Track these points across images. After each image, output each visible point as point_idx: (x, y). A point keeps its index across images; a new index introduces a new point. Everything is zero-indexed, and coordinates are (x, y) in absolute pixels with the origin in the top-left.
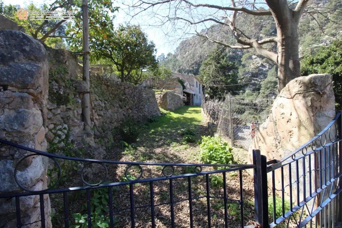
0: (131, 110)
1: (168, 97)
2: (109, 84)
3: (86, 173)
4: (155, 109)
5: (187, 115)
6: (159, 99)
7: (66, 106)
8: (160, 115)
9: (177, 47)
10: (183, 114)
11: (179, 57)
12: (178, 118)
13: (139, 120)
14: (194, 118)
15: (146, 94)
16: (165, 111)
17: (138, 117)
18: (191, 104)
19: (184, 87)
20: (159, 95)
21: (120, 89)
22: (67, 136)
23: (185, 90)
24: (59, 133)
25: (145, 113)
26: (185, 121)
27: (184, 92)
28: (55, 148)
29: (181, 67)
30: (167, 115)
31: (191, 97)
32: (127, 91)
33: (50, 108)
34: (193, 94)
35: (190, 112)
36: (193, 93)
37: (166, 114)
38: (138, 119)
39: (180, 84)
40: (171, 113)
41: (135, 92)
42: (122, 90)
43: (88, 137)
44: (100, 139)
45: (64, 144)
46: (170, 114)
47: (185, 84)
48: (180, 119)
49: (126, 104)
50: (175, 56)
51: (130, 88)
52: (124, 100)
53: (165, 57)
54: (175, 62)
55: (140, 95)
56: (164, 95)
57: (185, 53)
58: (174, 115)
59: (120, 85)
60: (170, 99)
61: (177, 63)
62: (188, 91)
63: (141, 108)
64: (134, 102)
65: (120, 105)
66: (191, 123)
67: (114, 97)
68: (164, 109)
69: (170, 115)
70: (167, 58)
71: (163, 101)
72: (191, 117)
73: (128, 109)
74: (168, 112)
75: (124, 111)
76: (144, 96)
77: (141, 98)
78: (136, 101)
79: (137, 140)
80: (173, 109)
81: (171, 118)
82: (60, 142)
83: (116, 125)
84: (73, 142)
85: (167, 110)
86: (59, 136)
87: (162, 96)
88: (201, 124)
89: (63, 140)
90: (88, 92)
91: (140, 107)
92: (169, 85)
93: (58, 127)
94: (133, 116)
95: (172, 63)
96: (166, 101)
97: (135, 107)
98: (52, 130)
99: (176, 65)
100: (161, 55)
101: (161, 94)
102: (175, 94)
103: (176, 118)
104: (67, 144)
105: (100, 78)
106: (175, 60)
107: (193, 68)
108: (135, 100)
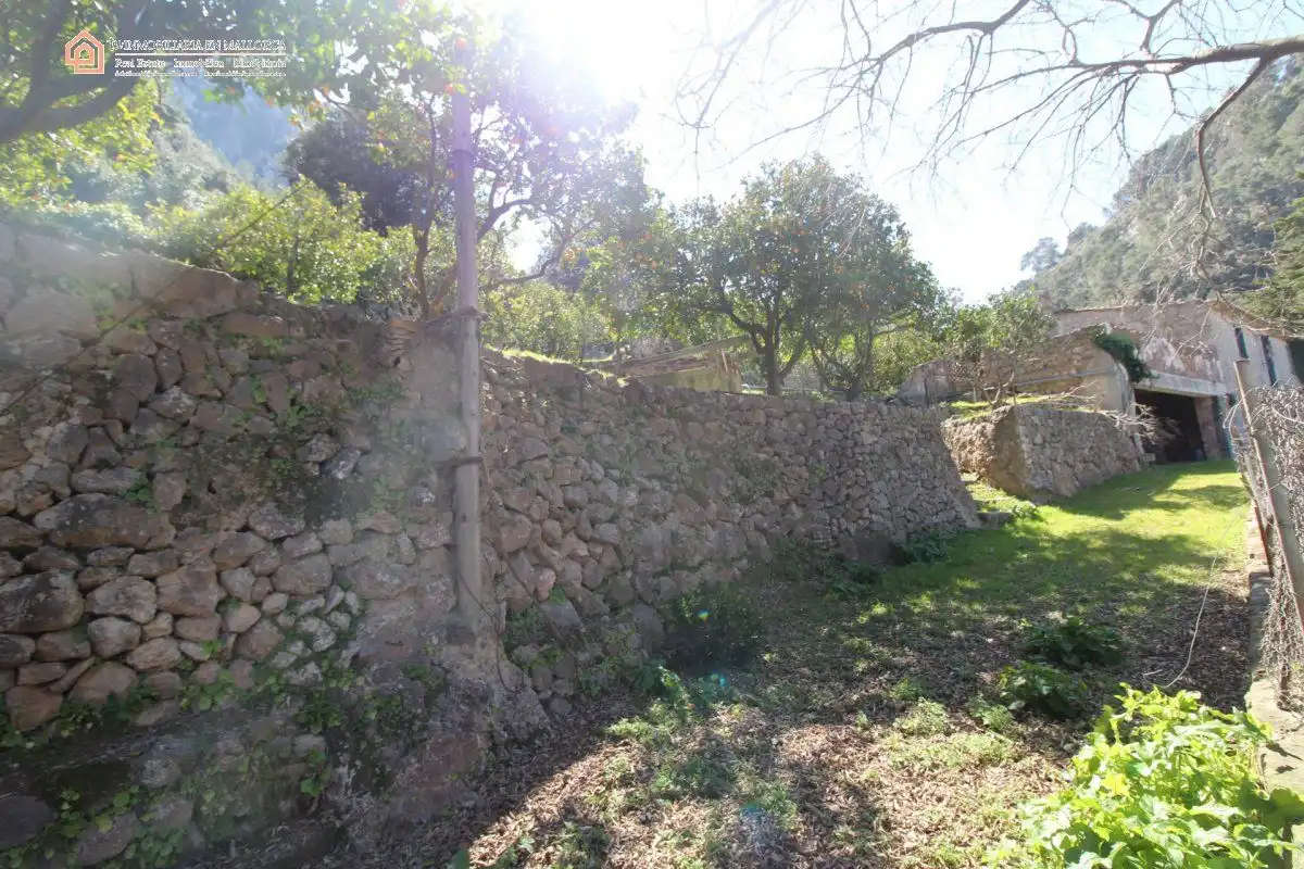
0: (804, 506)
1: (1021, 429)
2: (690, 409)
3: (348, 816)
4: (943, 493)
5: (1146, 522)
6: (978, 443)
7: (353, 522)
8: (972, 523)
9: (1116, 191)
10: (1120, 517)
11: (1133, 232)
12: (1073, 543)
13: (839, 550)
14: (1181, 539)
15: (879, 430)
16: (1004, 502)
17: (834, 538)
18: (1214, 452)
19: (1137, 370)
20: (979, 427)
21: (747, 423)
22: (343, 639)
23: (1145, 384)
24: (312, 625)
25: (874, 517)
26: (1108, 558)
27: (1142, 397)
28: (269, 687)
29: (1155, 276)
30: (1019, 522)
31: (1203, 415)
32: (779, 427)
33: (272, 536)
34: (1215, 399)
35: (1175, 499)
36: (1221, 390)
37: (1010, 519)
38: (837, 546)
39: (1106, 359)
40: (1044, 510)
41: (822, 428)
42: (758, 424)
43: (450, 641)
44: (546, 646)
45: (317, 671)
46: (1035, 517)
47: (1145, 354)
48: (1083, 545)
49: (774, 484)
50: (1110, 234)
51: (795, 416)
52: (767, 467)
53: (1061, 250)
54: (1113, 257)
55: (846, 438)
56: (1000, 425)
57: (1171, 207)
58: (1059, 523)
59: (745, 408)
60: (1038, 440)
61: (1127, 262)
62: (1166, 383)
63: (848, 496)
64: (812, 471)
65: (737, 491)
66: (1141, 574)
67: (708, 461)
68: (1009, 493)
69: (1034, 525)
70: (1068, 252)
71: (998, 450)
72: (1165, 533)
73: (788, 503)
74: (1028, 504)
75: (759, 512)
76: (869, 439)
77: (849, 452)
78: (825, 466)
79: (767, 657)
80: (1066, 489)
81: (1030, 543)
82: (300, 663)
83: (708, 577)
84: (358, 664)
85: (1022, 498)
86: (309, 640)
87: (990, 427)
88: (1216, 580)
89: (319, 657)
90: (470, 461)
91: (844, 492)
92: (1048, 373)
93: (308, 603)
94: (810, 535)
95: (1102, 264)
96: (1016, 452)
97: (818, 493)
98: (278, 614)
99: (1120, 270)
100: (1037, 250)
101: (984, 419)
102: (1082, 409)
103: (1057, 542)
104: (333, 673)
105: (643, 395)
106: (1110, 252)
107: (1231, 262)
108: (819, 461)
